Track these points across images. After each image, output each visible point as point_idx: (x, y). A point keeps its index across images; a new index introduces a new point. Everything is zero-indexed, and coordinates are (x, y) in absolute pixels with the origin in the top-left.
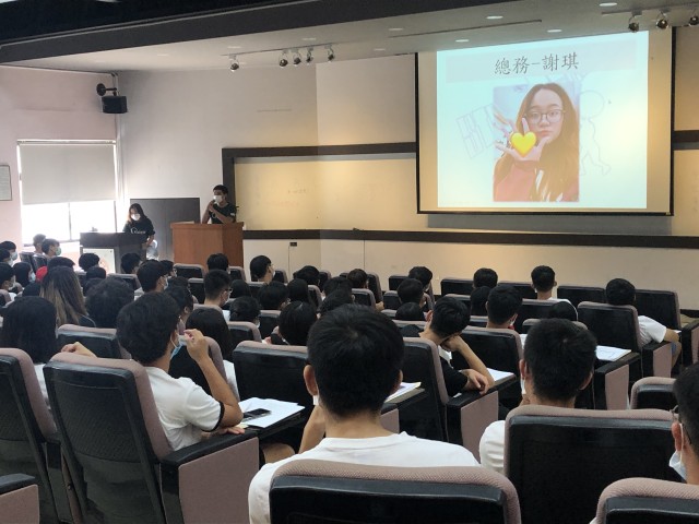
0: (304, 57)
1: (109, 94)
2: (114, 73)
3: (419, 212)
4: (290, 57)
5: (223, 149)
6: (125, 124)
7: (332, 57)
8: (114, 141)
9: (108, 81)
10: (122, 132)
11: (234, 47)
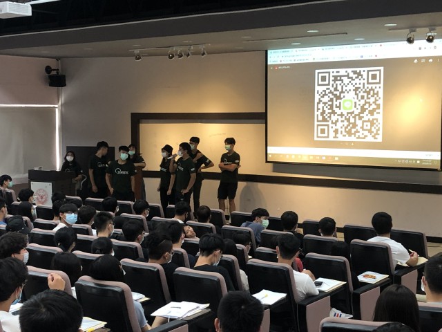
1: (54, 73)
2: (58, 58)
3: (267, 162)
5: (132, 113)
6: (65, 94)
7: (203, 54)
8: (56, 106)
9: (53, 64)
10: (62, 99)
11: (136, 45)
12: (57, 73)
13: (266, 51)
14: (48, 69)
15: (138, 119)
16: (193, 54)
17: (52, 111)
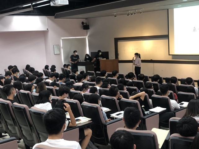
2: (86, 18)
3: (169, 55)
5: (115, 38)
6: (89, 32)
7: (141, 13)
8: (86, 37)
9: (84, 21)
10: (88, 34)
11: (115, 11)
12: (86, 24)
13: (168, 10)
14: (83, 23)
15: (117, 40)
16: (137, 13)
17: (85, 39)
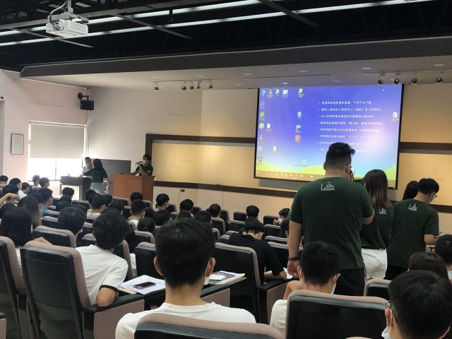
0: (196, 86)
2: (89, 87)
3: (255, 177)
4: (188, 85)
5: (147, 134)
6: (92, 116)
7: (211, 87)
8: (85, 126)
9: (84, 91)
10: (90, 121)
11: (156, 77)
12: (87, 99)
13: (259, 89)
14: (80, 96)
15: (151, 139)
